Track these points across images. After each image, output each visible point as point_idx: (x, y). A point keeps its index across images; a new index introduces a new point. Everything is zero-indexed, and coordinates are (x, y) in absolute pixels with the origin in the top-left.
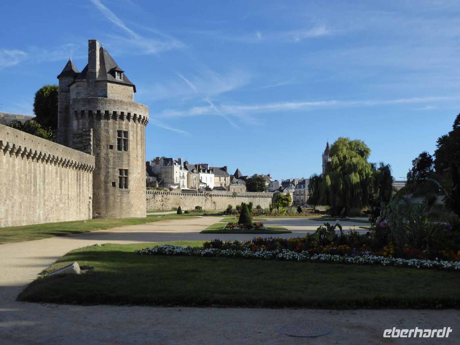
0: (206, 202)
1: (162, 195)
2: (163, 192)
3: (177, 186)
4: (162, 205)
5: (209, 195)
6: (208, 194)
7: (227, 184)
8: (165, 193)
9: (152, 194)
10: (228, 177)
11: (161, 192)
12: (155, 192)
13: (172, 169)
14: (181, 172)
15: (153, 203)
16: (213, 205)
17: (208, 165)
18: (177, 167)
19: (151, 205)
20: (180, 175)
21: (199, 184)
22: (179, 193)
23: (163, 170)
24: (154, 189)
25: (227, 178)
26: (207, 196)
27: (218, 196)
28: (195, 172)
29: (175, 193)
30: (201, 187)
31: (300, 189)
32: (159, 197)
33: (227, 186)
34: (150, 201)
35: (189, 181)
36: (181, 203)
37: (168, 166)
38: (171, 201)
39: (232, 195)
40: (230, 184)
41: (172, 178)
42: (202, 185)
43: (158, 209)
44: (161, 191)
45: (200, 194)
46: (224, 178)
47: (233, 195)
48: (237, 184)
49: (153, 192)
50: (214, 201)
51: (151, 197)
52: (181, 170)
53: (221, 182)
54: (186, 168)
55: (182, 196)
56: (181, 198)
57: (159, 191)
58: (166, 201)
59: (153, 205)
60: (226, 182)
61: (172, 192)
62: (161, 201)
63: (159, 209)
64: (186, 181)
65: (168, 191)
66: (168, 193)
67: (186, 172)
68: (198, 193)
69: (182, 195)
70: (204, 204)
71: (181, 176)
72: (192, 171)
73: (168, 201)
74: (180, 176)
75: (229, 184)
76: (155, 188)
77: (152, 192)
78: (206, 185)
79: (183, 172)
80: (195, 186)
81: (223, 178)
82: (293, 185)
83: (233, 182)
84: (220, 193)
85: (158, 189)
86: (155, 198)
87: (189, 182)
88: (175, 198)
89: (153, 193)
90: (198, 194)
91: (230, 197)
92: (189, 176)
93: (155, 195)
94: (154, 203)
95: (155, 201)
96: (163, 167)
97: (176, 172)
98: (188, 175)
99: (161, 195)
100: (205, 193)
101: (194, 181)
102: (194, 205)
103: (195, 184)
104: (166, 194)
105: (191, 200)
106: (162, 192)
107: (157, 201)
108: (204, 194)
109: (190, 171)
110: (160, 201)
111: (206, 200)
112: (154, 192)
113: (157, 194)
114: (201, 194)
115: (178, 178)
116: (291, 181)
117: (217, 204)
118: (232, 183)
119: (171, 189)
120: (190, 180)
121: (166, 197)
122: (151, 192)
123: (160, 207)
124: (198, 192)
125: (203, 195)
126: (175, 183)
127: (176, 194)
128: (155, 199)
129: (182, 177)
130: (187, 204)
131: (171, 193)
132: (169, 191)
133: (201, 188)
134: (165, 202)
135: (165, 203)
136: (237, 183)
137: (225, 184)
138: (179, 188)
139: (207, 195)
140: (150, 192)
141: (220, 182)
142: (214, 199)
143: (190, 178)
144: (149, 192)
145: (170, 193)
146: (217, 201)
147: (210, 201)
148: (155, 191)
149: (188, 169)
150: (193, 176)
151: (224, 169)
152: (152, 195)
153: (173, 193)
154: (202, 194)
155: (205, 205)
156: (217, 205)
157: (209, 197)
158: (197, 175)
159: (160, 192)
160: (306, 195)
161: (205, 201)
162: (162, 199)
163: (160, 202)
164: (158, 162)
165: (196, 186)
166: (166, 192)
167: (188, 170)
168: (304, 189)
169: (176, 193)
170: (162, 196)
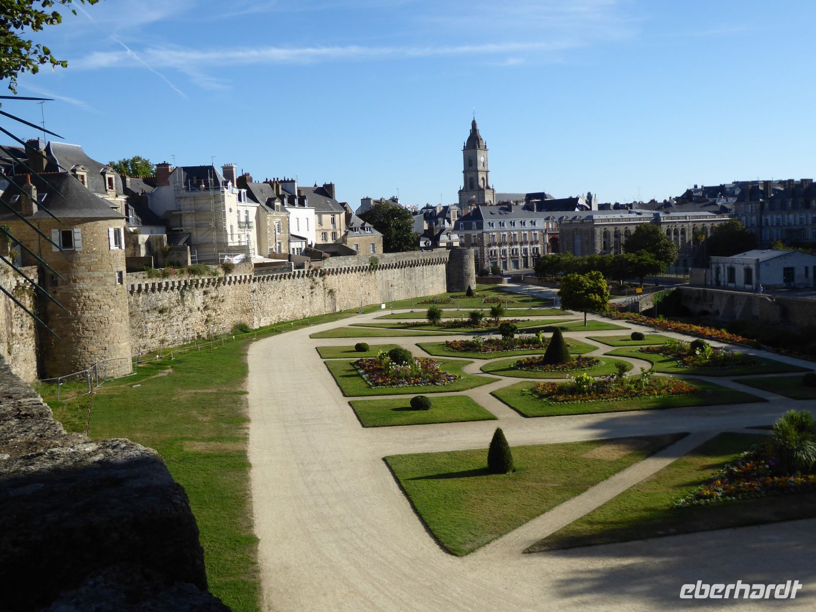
0: (312, 293)
1: (204, 289)
2: (206, 281)
3: (241, 256)
4: (207, 321)
5: (319, 271)
6: (317, 271)
7: (338, 232)
8: (212, 281)
9: (176, 291)
10: (339, 213)
11: (200, 281)
12: (186, 282)
13: (220, 200)
14: (241, 209)
15: (181, 318)
16: (328, 299)
17: (296, 183)
18: (231, 195)
19: (175, 328)
20: (239, 217)
21: (289, 241)
22: (248, 277)
23: (186, 205)
24: (182, 272)
25: (337, 216)
26: (314, 277)
27: (339, 274)
28: (277, 206)
29: (238, 278)
30: (293, 249)
31: (468, 232)
32: (196, 298)
33: (339, 237)
34: (172, 314)
35: (263, 236)
36: (255, 307)
37: (202, 192)
38: (227, 306)
39: (368, 265)
40: (346, 234)
41: (219, 228)
42: (296, 245)
43: (196, 335)
44: (203, 278)
45: (299, 272)
46: (329, 217)
47: (372, 264)
48: (362, 231)
49: (179, 282)
50: (329, 289)
51: (173, 300)
52: (241, 204)
53: (324, 227)
54: (251, 196)
55: (255, 286)
56: (254, 292)
57: (196, 277)
58: (215, 306)
59: (182, 327)
60: (335, 227)
61: (230, 275)
62: (201, 308)
63: (199, 337)
64: (253, 233)
65: (220, 276)
66: (220, 279)
67: (252, 209)
68: (293, 270)
69: (254, 280)
70: (309, 300)
71: (243, 219)
72: (270, 203)
73: (220, 304)
74: (239, 222)
75: (343, 233)
76: (185, 269)
77: (176, 284)
78: (306, 243)
79: (245, 209)
80: (280, 247)
81: (327, 218)
82: (446, 221)
83: (353, 226)
84: (343, 263)
85: (192, 272)
86: (186, 303)
87: (263, 239)
88: (237, 292)
89: (178, 288)
90: (295, 272)
91: (364, 272)
92: (262, 222)
93: (185, 293)
94: (184, 319)
95: (187, 311)
96: (184, 193)
97: (231, 210)
98: (258, 217)
99: (201, 291)
100: (310, 267)
101: (277, 233)
102: (284, 305)
103: (279, 243)
104: (216, 284)
105: (278, 294)
106: (203, 280)
107: (191, 311)
108: (308, 271)
109: (264, 204)
110: (199, 309)
111: (312, 288)
112: (183, 283)
113: (190, 287)
114: (301, 271)
115: (236, 226)
116: (438, 211)
117: (338, 296)
118: (351, 229)
119: (228, 268)
120: (267, 233)
121: (214, 295)
122: (173, 283)
123: (202, 329)
124: (293, 268)
125: (306, 273)
126: (230, 244)
127: (240, 282)
128: (184, 305)
129: (243, 223)
130: (269, 308)
131: (228, 279)
132: (221, 273)
133: (294, 253)
134: (215, 310)
135: (214, 314)
136: (363, 228)
137: (334, 234)
138: (247, 260)
139: (315, 272)
140: (171, 285)
141: (320, 228)
142: (331, 280)
143: (267, 227)
144: (167, 283)
145: (225, 278)
146: (337, 288)
147: (322, 289)
148: (186, 278)
149: (258, 199)
150: (273, 219)
151: (326, 191)
152: (174, 295)
153: (233, 279)
154: (304, 272)
155: (311, 302)
156: (338, 299)
157: (318, 279)
158: (284, 215)
159: (198, 280)
160: (485, 245)
161: (310, 291)
162: (203, 303)
163: (200, 313)
164: (167, 177)
165: (282, 247)
166: (214, 279)
167: (257, 202)
168: (480, 232)
169: (241, 277)
170: (205, 293)
